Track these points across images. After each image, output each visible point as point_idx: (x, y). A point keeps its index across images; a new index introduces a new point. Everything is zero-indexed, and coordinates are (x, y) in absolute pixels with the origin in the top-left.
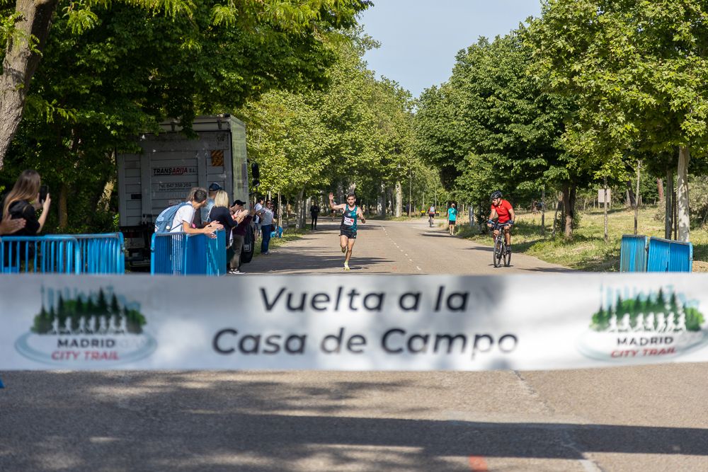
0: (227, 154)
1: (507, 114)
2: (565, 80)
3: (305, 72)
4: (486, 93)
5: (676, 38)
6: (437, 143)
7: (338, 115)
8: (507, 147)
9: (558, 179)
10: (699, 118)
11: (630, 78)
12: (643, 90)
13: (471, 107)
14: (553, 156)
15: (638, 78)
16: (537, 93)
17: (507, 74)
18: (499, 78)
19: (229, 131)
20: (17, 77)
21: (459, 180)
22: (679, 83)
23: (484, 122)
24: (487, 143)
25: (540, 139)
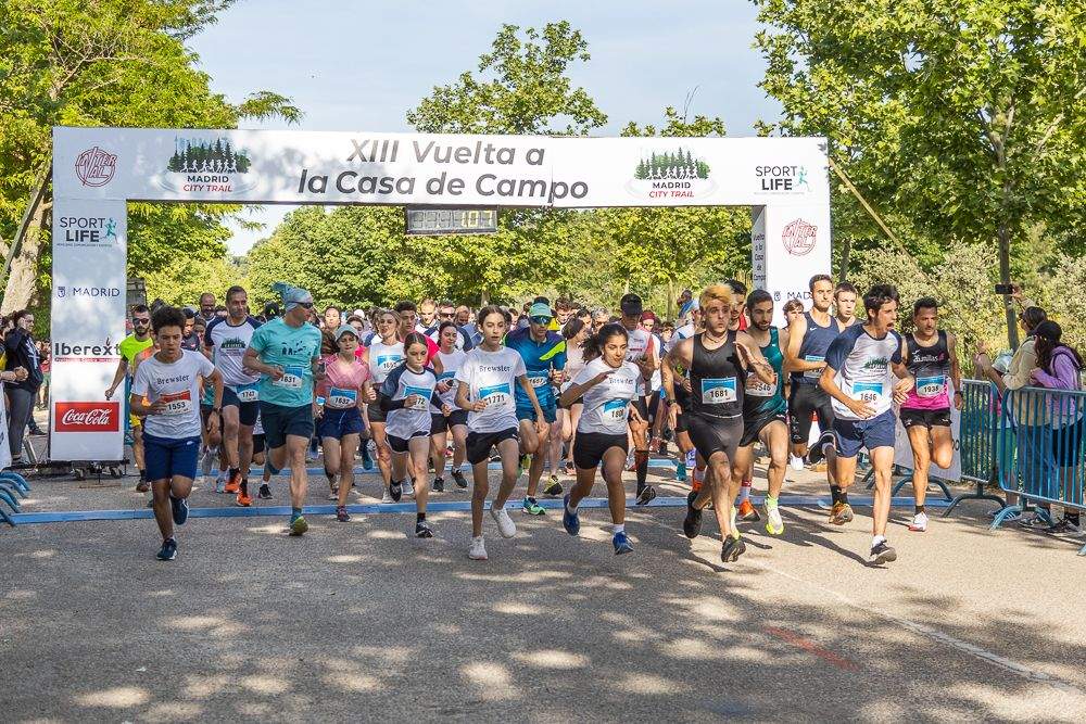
1: (339, 267)
2: (399, 245)
4: (322, 252)
6: (271, 291)
7: (181, 270)
8: (341, 293)
10: (496, 270)
11: (447, 243)
12: (456, 251)
13: (310, 262)
16: (364, 250)
17: (339, 236)
18: (332, 239)
20: (32, 259)
23: (321, 275)
25: (367, 287)
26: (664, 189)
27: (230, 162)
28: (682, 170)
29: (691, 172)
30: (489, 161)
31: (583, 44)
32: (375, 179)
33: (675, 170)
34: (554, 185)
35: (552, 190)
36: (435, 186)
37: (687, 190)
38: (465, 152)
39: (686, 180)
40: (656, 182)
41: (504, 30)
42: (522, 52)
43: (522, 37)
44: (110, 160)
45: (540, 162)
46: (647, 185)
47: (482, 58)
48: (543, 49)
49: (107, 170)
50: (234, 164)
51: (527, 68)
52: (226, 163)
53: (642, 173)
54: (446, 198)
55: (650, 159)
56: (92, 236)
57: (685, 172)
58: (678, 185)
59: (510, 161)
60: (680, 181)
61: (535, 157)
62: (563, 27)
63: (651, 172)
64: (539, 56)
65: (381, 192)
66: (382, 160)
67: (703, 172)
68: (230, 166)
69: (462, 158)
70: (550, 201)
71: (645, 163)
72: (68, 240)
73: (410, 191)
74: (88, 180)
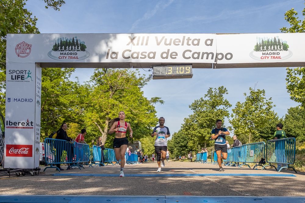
0: (138, 146)
1: (180, 141)
3: (149, 133)
4: (176, 139)
5: (204, 126)
8: (180, 146)
9: (188, 150)
10: (207, 137)
12: (199, 134)
13: (174, 141)
14: (187, 147)
15: (198, 132)
16: (184, 138)
17: (179, 136)
19: (138, 143)
20: (106, 133)
21: (173, 153)
22: (204, 132)
23: (176, 143)
24: (177, 146)
25: (185, 145)
26: (267, 55)
27: (78, 47)
28: (276, 47)
29: (280, 48)
30: (188, 45)
31: (227, 90)
32: (139, 53)
33: (272, 47)
34: (217, 54)
35: (216, 57)
36: (165, 55)
37: (278, 56)
38: (178, 41)
39: (278, 51)
40: (264, 52)
41: (210, 89)
42: (214, 93)
43: (213, 90)
44: (29, 47)
45: (211, 45)
46: (260, 54)
47: (205, 95)
48: (218, 92)
49: (28, 51)
50: (80, 47)
51: (214, 96)
52: (76, 47)
53: (257, 49)
54: (169, 60)
55: (261, 42)
56: (22, 78)
57: (277, 48)
58: (274, 54)
59: (198, 44)
60: (275, 52)
61: (209, 42)
62: (222, 87)
63: (261, 48)
64: (217, 94)
65: (141, 58)
66: (142, 44)
67: (285, 48)
68: (78, 48)
69: (176, 43)
70: (216, 61)
71: (259, 44)
72: (12, 79)
73: (154, 58)
74: (20, 55)
